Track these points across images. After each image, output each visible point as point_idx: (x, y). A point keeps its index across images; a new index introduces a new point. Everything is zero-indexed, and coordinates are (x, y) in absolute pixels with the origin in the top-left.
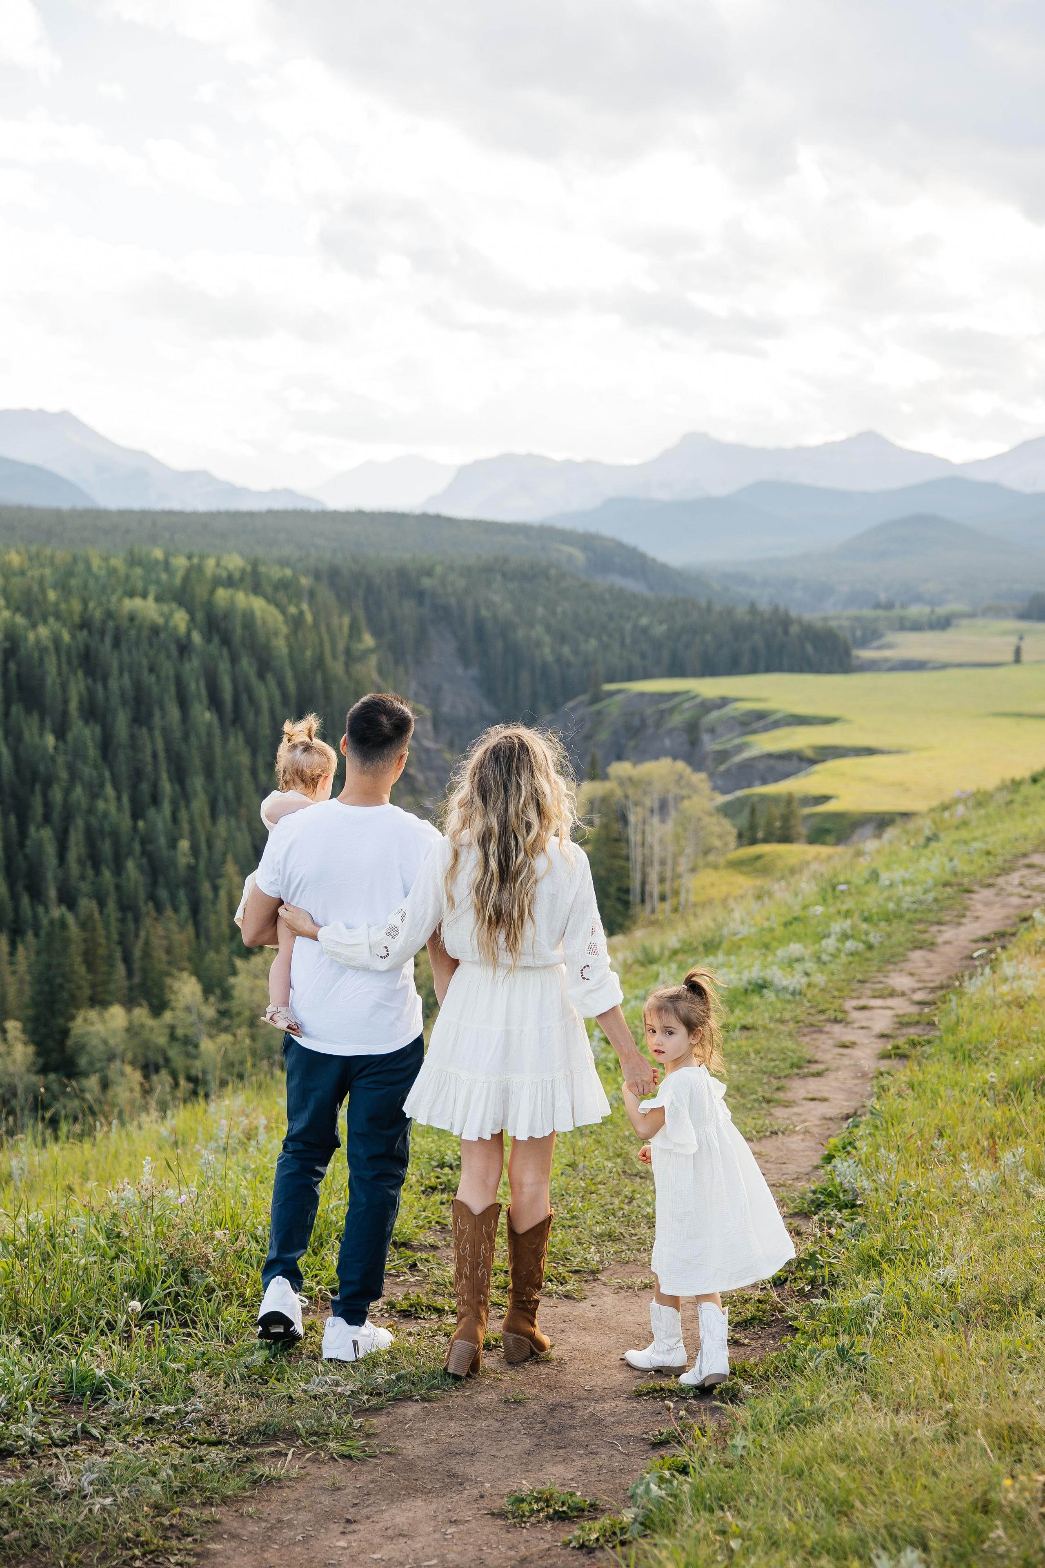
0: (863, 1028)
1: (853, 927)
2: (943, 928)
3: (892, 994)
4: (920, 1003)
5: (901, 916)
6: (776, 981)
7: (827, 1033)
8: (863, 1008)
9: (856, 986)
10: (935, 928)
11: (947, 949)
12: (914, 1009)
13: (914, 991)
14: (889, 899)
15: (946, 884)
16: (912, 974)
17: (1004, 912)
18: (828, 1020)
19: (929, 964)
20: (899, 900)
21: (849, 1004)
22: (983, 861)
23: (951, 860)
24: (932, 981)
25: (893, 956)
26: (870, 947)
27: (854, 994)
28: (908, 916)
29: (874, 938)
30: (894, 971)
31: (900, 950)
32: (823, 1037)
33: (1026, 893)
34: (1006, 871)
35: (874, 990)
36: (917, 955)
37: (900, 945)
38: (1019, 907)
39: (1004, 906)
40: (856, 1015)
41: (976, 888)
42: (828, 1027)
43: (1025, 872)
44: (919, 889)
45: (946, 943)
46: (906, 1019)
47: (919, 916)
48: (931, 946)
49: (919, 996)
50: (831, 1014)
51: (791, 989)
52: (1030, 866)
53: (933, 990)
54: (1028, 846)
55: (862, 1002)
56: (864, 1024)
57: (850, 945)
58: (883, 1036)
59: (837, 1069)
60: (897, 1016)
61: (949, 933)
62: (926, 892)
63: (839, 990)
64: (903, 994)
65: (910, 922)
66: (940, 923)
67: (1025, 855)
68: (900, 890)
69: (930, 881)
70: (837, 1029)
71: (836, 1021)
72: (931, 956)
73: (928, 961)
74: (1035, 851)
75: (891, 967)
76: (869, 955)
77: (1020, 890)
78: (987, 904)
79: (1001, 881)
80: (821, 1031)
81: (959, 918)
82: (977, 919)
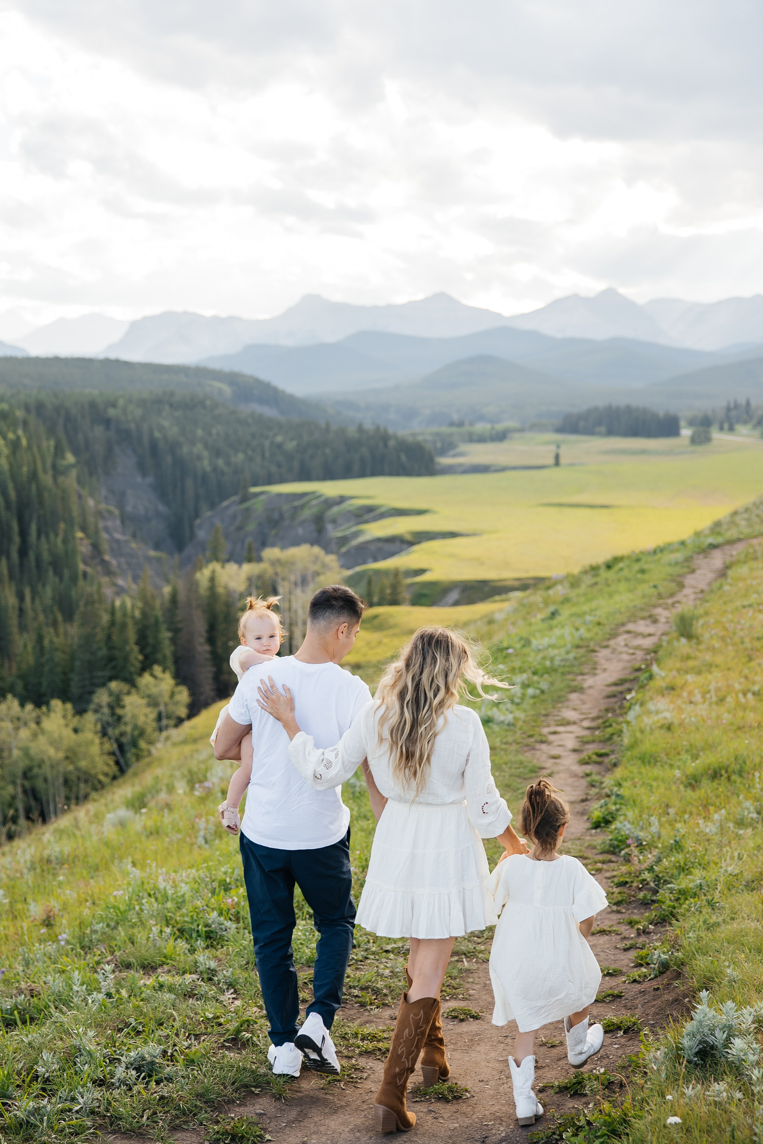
0: (560, 746)
1: (528, 679)
2: (585, 677)
3: (569, 723)
4: (589, 728)
5: (556, 670)
6: (496, 717)
7: (539, 750)
8: (555, 733)
9: (543, 718)
10: (580, 678)
11: (591, 691)
12: (586, 733)
13: (582, 720)
14: (544, 658)
15: (578, 647)
16: (575, 709)
17: (621, 665)
18: (536, 742)
19: (584, 703)
20: (552, 659)
21: (545, 731)
22: (596, 629)
23: (577, 629)
24: (590, 713)
25: (559, 697)
26: (543, 692)
27: (545, 724)
28: (561, 670)
29: (544, 685)
30: (562, 707)
31: (562, 693)
32: (538, 753)
33: (631, 651)
34: (613, 635)
35: (555, 721)
36: (574, 696)
37: (562, 690)
38: (629, 661)
39: (620, 660)
40: (551, 738)
41: (597, 648)
42: (538, 746)
43: (626, 636)
44: (563, 651)
45: (590, 687)
46: (585, 740)
47: (567, 669)
48: (579, 690)
49: (586, 724)
50: (537, 737)
51: (506, 722)
52: (628, 632)
53: (593, 719)
54: (620, 618)
55: (553, 729)
56: (561, 743)
57: (530, 691)
58: (575, 751)
59: (558, 772)
60: (577, 737)
61: (589, 681)
62: (568, 653)
63: (535, 721)
64: (574, 723)
65: (563, 674)
66: (582, 674)
67: (623, 624)
68: (552, 652)
69: (569, 646)
70: (544, 747)
71: (542, 742)
72: (583, 697)
73: (582, 700)
74: (629, 621)
75: (560, 705)
76: (543, 697)
77: (625, 649)
78: (608, 660)
79: (612, 643)
80: (534, 749)
81: (594, 670)
82: (605, 670)
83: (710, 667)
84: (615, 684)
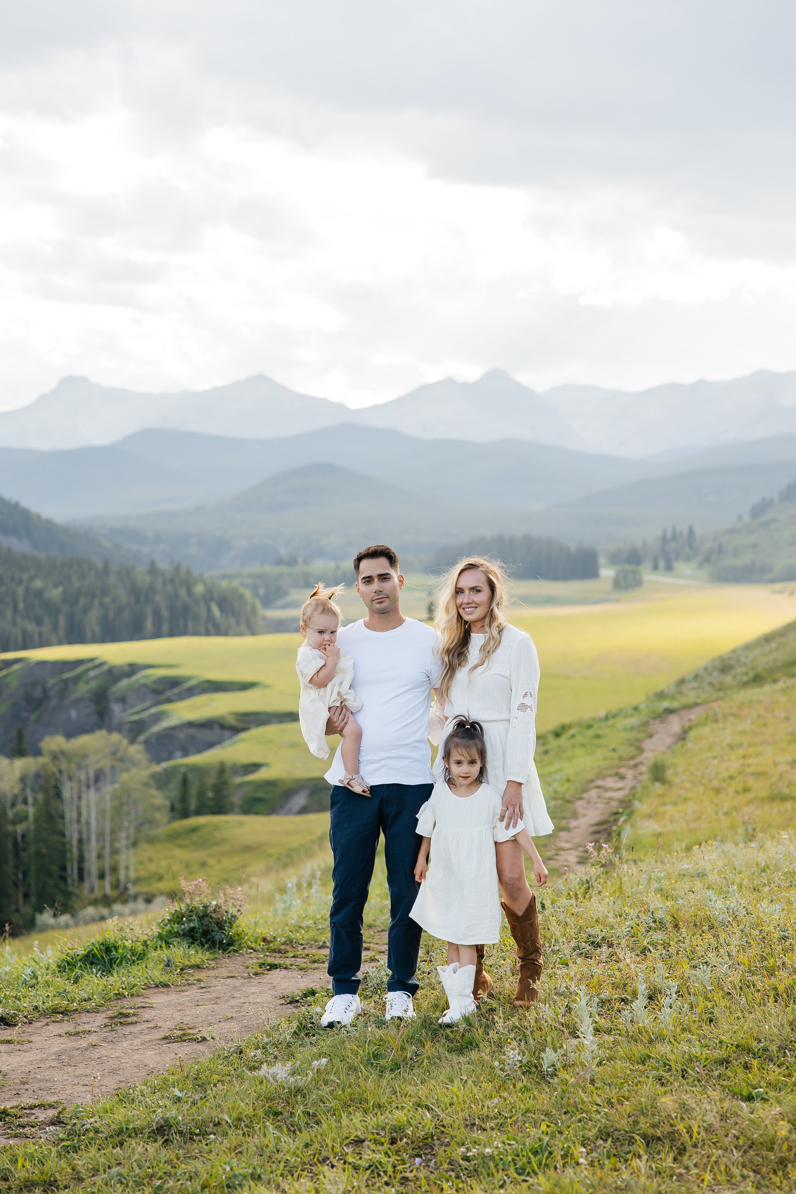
10: (564, 822)
11: (577, 830)
17: (598, 811)
22: (567, 785)
23: (550, 785)
33: (606, 801)
34: (585, 790)
38: (605, 808)
39: (597, 808)
40: (557, 857)
43: (597, 790)
45: (576, 827)
48: (567, 829)
52: (598, 787)
54: (589, 776)
61: (573, 824)
67: (592, 781)
74: (597, 779)
77: (599, 800)
78: (585, 808)
79: (585, 795)
81: (575, 815)
82: (585, 816)
83: (685, 800)
84: (598, 824)
